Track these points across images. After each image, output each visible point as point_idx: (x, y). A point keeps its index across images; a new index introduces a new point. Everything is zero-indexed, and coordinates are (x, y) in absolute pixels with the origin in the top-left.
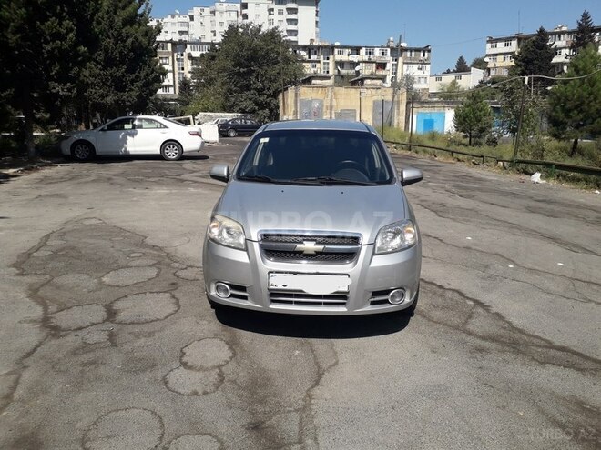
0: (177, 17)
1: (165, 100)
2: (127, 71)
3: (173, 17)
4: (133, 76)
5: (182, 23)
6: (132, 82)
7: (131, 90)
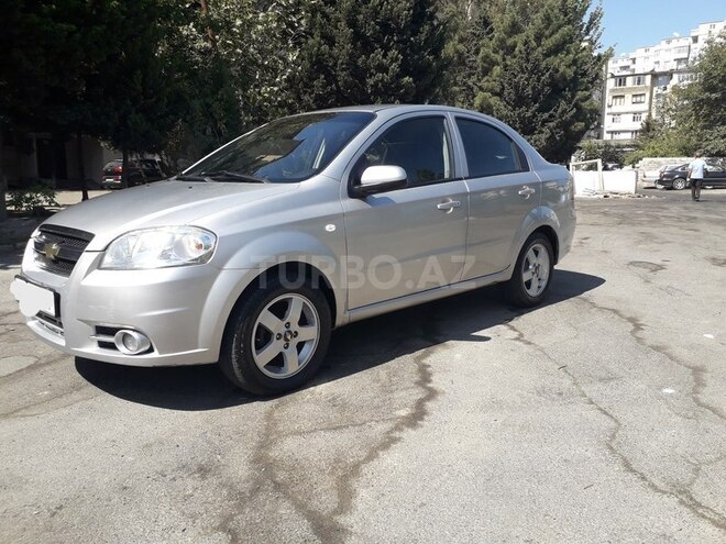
0: (674, 41)
1: (618, 147)
2: (539, 110)
3: (669, 42)
4: (546, 115)
5: (680, 49)
6: (544, 122)
7: (541, 132)
